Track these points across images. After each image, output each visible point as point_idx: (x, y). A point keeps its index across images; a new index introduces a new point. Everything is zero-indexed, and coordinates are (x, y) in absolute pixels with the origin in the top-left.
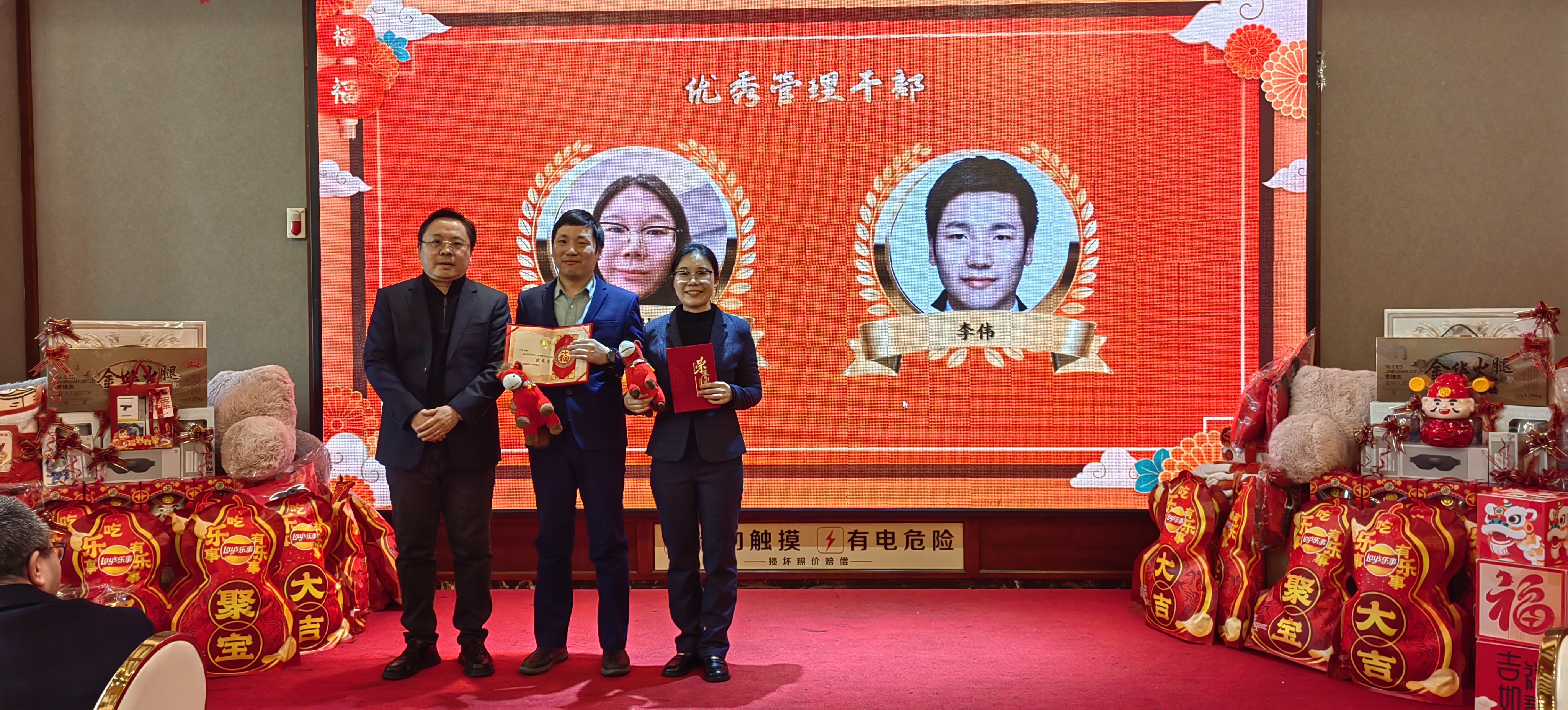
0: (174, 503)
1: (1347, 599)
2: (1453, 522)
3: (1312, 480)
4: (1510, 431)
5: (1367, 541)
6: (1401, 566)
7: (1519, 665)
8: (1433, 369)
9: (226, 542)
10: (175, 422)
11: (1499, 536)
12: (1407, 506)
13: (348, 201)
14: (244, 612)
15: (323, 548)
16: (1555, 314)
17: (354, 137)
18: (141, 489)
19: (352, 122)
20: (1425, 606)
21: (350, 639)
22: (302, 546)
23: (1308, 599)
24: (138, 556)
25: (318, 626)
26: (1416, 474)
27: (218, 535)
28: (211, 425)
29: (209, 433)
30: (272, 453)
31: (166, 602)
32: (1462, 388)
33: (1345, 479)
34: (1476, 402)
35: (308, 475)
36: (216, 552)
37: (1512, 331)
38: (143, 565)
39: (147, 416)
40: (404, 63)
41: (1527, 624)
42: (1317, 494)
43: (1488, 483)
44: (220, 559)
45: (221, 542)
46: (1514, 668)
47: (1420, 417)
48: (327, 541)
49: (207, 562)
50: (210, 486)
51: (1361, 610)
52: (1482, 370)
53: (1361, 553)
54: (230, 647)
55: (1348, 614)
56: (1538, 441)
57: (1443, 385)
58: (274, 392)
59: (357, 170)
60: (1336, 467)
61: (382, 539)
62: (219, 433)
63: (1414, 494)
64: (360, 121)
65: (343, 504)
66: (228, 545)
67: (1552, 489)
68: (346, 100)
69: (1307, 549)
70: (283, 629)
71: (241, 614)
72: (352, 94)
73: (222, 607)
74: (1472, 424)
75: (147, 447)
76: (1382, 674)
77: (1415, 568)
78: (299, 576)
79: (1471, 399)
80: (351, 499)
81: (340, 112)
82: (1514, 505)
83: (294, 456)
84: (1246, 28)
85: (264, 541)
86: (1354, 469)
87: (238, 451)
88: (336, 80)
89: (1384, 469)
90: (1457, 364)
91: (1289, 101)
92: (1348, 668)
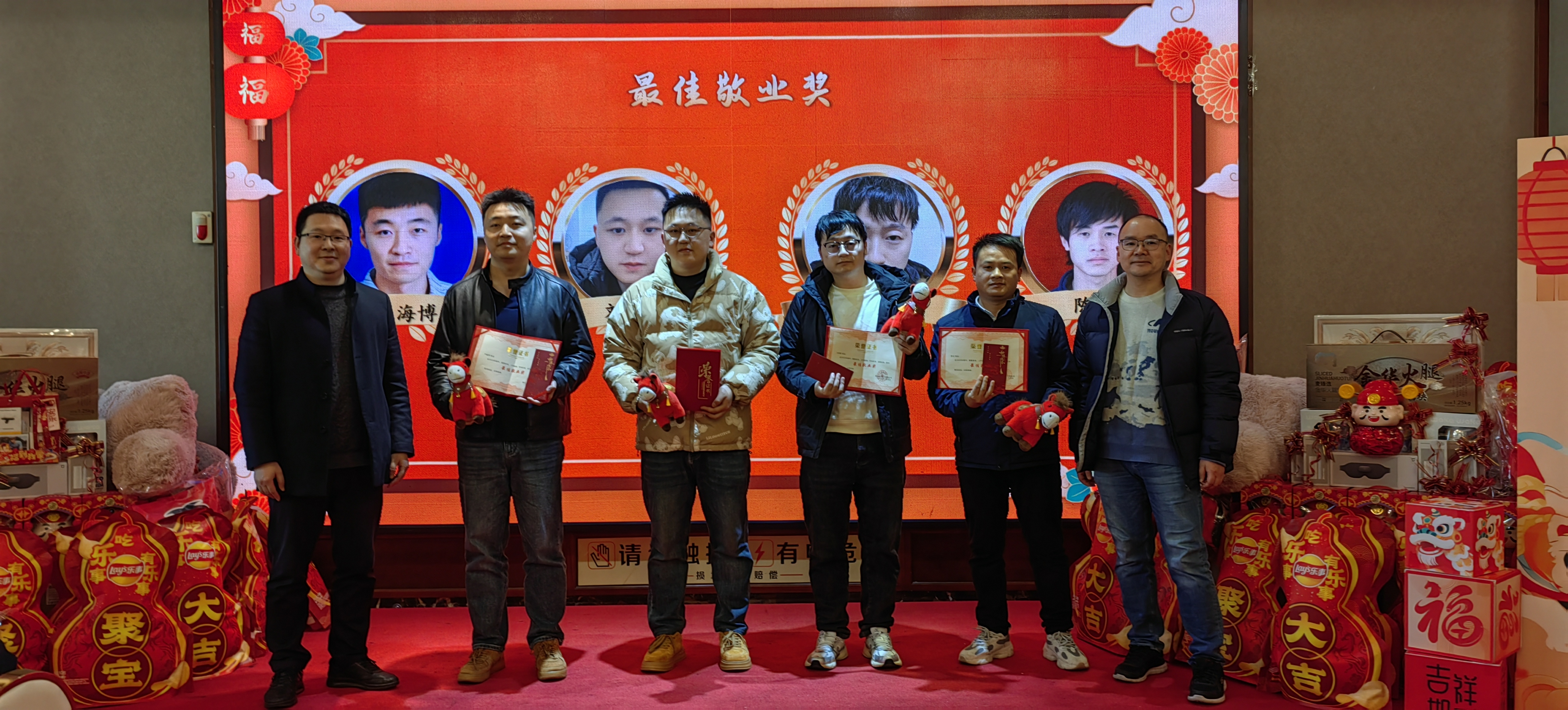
0: (61, 521)
1: (1276, 610)
2: (1383, 531)
3: (1243, 489)
4: (1440, 438)
5: (1296, 551)
6: (1330, 577)
7: (1448, 678)
8: (1362, 376)
9: (113, 562)
10: (62, 436)
11: (1428, 546)
12: (1337, 516)
13: (257, 204)
14: (131, 636)
15: (221, 567)
16: (1483, 320)
17: (263, 138)
18: (23, 506)
19: (260, 123)
20: (1355, 617)
21: (250, 663)
22: (197, 565)
23: (1238, 611)
24: (17, 578)
25: (214, 649)
26: (1346, 482)
27: (104, 555)
28: (102, 438)
29: (99, 446)
30: (166, 467)
31: (47, 625)
32: (1391, 395)
33: (1275, 488)
34: (1405, 409)
35: (208, 487)
36: (102, 573)
37: (1441, 337)
38: (22, 587)
39: (32, 429)
40: (316, 62)
41: (1456, 635)
42: (1248, 503)
43: (1418, 491)
44: (106, 580)
45: (108, 562)
46: (1445, 680)
47: (1350, 424)
48: (226, 559)
49: (92, 583)
50: (99, 503)
51: (1290, 622)
52: (1411, 377)
53: (1290, 564)
54: (116, 674)
55: (1277, 625)
56: (1467, 449)
57: (1372, 392)
58: (172, 403)
59: (266, 170)
60: (1268, 476)
62: (112, 446)
63: (1344, 503)
64: (270, 121)
65: (244, 521)
66: (115, 566)
67: (1481, 498)
68: (255, 99)
69: (1238, 559)
70: (175, 654)
71: (128, 639)
72: (261, 93)
73: (108, 631)
74: (1402, 432)
75: (31, 462)
76: (1312, 687)
77: (1344, 579)
78: (194, 597)
79: (1401, 406)
80: (255, 516)
81: (248, 113)
82: (1442, 514)
83: (192, 471)
84: (1178, 31)
85: (155, 561)
86: (1285, 477)
87: (130, 465)
88: (245, 79)
89: (1315, 477)
90: (1387, 371)
91: (1220, 106)
92: (1278, 681)
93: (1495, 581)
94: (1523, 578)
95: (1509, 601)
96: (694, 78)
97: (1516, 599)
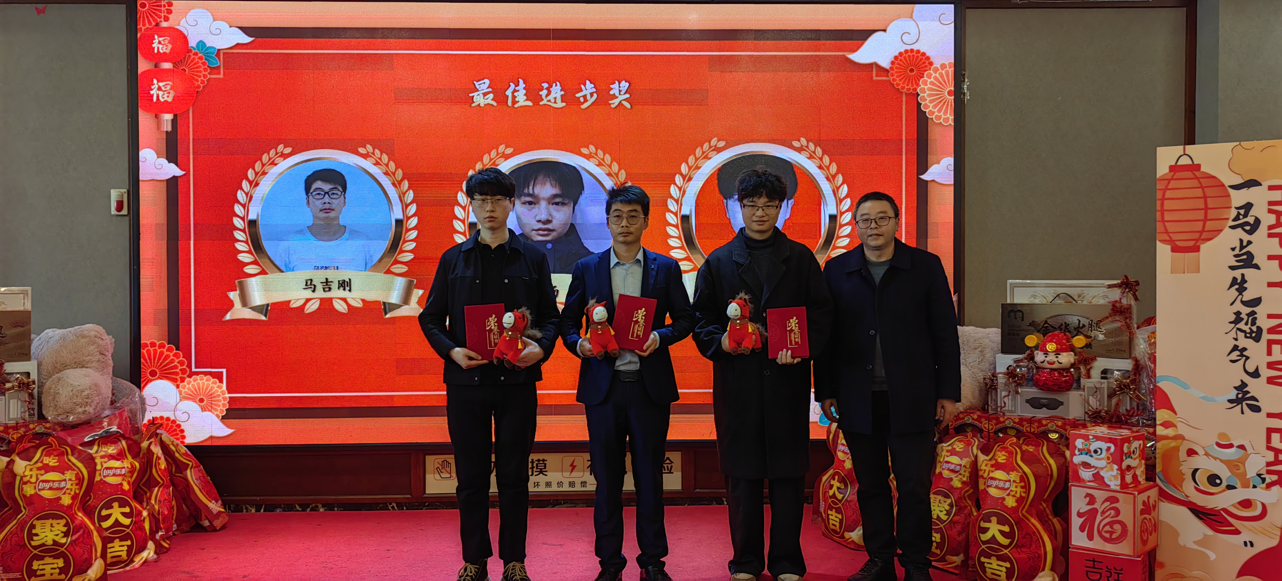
1: (975, 514)
2: (1056, 452)
4: (1102, 378)
5: (988, 469)
6: (1013, 489)
7: (1101, 569)
8: (1043, 329)
9: (42, 478)
12: (1021, 440)
13: (165, 183)
14: (57, 539)
15: (132, 480)
16: (1136, 285)
17: (169, 129)
19: (168, 117)
20: (1033, 520)
21: (155, 559)
22: (112, 480)
23: (946, 515)
25: (125, 548)
26: (1030, 413)
27: (34, 473)
28: (34, 376)
29: (31, 383)
30: (87, 400)
32: (1065, 344)
33: (975, 417)
34: (1075, 355)
35: (121, 416)
36: (33, 487)
37: (1103, 299)
40: (214, 68)
41: (1107, 535)
42: (955, 429)
43: (1085, 420)
44: (36, 493)
45: (37, 479)
46: (1099, 571)
47: (1034, 366)
48: (135, 474)
49: (25, 496)
50: (31, 430)
51: (984, 525)
52: (1080, 330)
53: (984, 478)
54: (44, 569)
55: (974, 526)
56: (1122, 387)
57: (1051, 341)
58: (92, 348)
59: (172, 156)
60: (970, 407)
61: (188, 471)
62: (42, 383)
63: (1028, 429)
64: (175, 116)
65: (151, 443)
66: (43, 481)
67: (1130, 426)
68: (163, 98)
69: (946, 474)
70: (92, 552)
71: (54, 541)
72: (169, 93)
73: (37, 535)
74: (1073, 373)
76: (1000, 576)
77: (1024, 490)
78: (109, 506)
79: (1072, 353)
80: (161, 438)
81: (159, 108)
83: (109, 403)
84: (906, 51)
85: (76, 477)
86: (984, 408)
87: (57, 399)
88: (155, 81)
89: (1006, 408)
90: (1062, 325)
91: (939, 111)
92: (974, 571)
93: (1136, 493)
94: (1161, 489)
95: (1148, 508)
96: (522, 84)
97: (1154, 507)
